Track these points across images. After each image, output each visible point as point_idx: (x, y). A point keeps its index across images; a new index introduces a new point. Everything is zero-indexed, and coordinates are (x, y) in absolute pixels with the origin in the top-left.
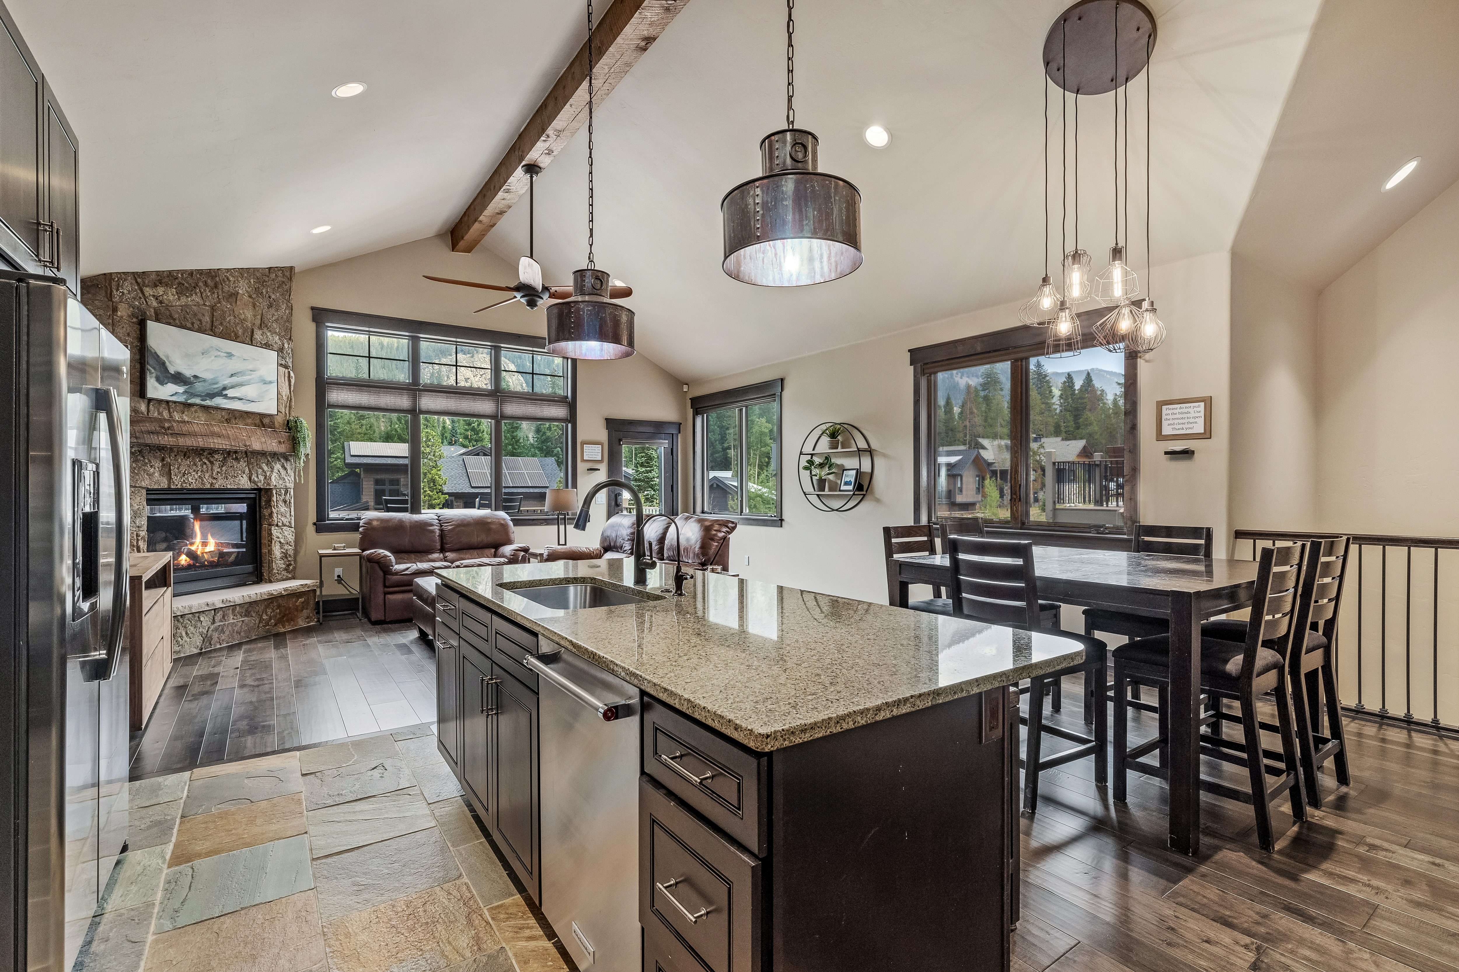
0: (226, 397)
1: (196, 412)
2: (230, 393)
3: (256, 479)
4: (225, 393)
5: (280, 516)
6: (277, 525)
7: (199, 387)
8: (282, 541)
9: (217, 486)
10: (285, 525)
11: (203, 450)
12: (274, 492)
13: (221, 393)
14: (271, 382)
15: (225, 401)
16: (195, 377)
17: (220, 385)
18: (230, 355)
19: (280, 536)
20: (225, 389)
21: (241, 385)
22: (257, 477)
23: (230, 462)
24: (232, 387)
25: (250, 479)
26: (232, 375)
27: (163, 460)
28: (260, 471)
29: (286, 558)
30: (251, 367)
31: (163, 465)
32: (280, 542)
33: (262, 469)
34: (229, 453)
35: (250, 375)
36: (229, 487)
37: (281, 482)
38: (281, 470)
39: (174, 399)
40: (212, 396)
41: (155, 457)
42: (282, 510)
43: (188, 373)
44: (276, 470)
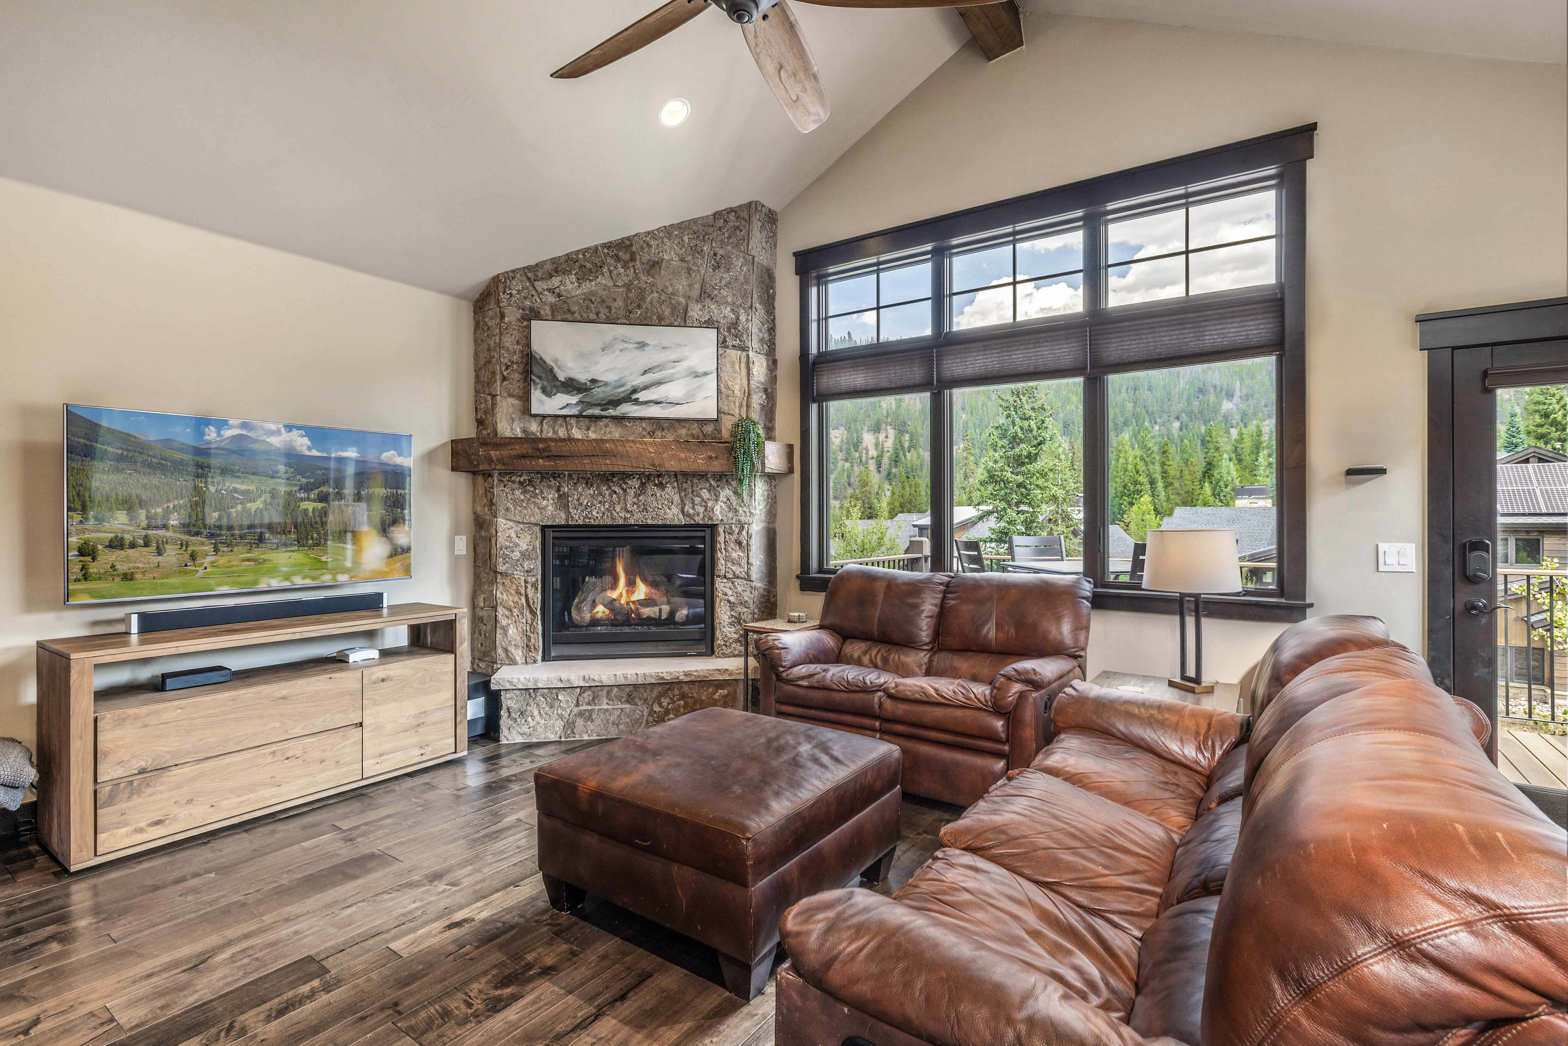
0: (637, 402)
1: (606, 426)
2: (642, 396)
3: (691, 511)
4: (634, 397)
5: (729, 565)
6: (725, 577)
7: (599, 393)
8: (732, 599)
9: (631, 521)
10: (738, 578)
11: (613, 475)
12: (721, 530)
13: (629, 397)
14: (706, 374)
15: (635, 407)
16: (593, 381)
17: (628, 387)
18: (642, 345)
19: (730, 593)
20: (634, 391)
21: (659, 383)
22: (693, 508)
23: (651, 489)
24: (646, 388)
25: (683, 512)
26: (645, 372)
27: (558, 490)
28: (697, 500)
29: (740, 624)
30: (674, 356)
31: (560, 497)
32: (729, 601)
33: (701, 497)
34: (648, 477)
35: (673, 367)
36: (650, 522)
37: (730, 515)
38: (733, 498)
39: (565, 412)
40: (615, 403)
41: (550, 487)
42: (734, 555)
43: (583, 377)
44: (722, 498)
